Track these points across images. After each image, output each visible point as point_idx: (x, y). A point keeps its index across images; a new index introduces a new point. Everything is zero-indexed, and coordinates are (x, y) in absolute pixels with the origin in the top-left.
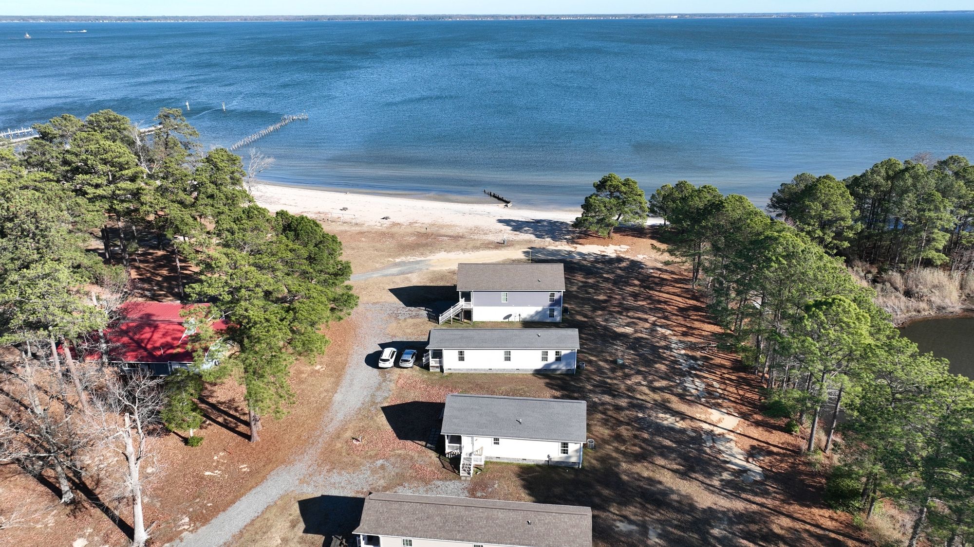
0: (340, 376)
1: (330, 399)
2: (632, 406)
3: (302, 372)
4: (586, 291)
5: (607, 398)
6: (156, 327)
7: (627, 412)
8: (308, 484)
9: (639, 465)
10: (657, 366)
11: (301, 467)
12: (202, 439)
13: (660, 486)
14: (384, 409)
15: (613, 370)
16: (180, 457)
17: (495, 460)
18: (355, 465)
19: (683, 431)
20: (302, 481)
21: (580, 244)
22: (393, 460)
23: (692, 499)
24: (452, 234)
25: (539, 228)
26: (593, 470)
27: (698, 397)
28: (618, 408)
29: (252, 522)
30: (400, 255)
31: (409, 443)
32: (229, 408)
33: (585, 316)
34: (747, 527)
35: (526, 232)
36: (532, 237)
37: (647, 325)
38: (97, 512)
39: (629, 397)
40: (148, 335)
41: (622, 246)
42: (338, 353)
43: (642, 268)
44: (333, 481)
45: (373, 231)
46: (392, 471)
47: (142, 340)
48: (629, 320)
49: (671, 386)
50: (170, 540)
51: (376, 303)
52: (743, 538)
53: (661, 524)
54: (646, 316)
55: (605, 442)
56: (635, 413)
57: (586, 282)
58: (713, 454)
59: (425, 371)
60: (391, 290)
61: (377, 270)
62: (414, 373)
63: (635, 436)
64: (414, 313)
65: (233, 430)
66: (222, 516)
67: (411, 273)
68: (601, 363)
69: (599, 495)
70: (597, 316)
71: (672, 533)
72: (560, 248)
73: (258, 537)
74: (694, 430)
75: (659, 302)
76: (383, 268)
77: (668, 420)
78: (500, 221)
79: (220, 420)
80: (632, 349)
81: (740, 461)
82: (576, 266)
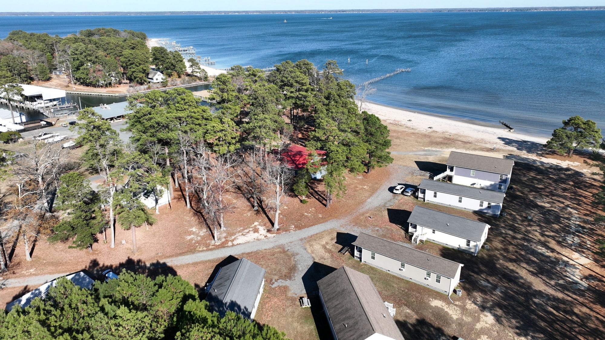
0: (374, 192)
1: (366, 200)
2: (523, 239)
3: (357, 187)
4: (532, 181)
5: (510, 232)
6: (302, 156)
7: (519, 241)
8: (343, 228)
9: (510, 263)
10: (553, 225)
11: (342, 221)
12: (307, 202)
13: (516, 275)
14: (388, 210)
15: (522, 221)
16: (298, 206)
17: (432, 241)
18: (365, 226)
19: (549, 257)
20: (341, 226)
21: (545, 157)
22: (383, 229)
23: (532, 284)
24: (465, 141)
25: (522, 145)
26: (482, 258)
27: (571, 245)
28: (514, 238)
29: (317, 234)
30: (428, 146)
31: (394, 225)
32: (322, 194)
33: (522, 193)
34: (558, 304)
35: (513, 146)
36: (515, 149)
37: (562, 205)
38: (264, 216)
39: (525, 235)
40: (298, 159)
41: (575, 163)
42: (376, 183)
43: (582, 177)
44: (354, 229)
45: (420, 133)
46: (381, 232)
47: (295, 160)
48: (551, 200)
49: (557, 236)
50: (286, 231)
51: (405, 166)
52: (551, 307)
53: (506, 288)
54: (564, 201)
55: (497, 249)
56: (523, 242)
57: (535, 177)
58: (561, 271)
59: (416, 199)
60: (416, 162)
61: (413, 151)
62: (410, 199)
63: (516, 252)
64: (423, 174)
65: (320, 202)
66: (306, 229)
67: (430, 155)
68: (517, 216)
69: (479, 268)
70: (530, 195)
71: (510, 293)
72: (530, 157)
73: (317, 239)
74: (556, 258)
75: (580, 196)
76: (416, 151)
77: (542, 250)
78: (499, 138)
79: (317, 197)
80: (543, 214)
81: (577, 279)
82: (534, 168)
